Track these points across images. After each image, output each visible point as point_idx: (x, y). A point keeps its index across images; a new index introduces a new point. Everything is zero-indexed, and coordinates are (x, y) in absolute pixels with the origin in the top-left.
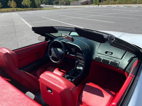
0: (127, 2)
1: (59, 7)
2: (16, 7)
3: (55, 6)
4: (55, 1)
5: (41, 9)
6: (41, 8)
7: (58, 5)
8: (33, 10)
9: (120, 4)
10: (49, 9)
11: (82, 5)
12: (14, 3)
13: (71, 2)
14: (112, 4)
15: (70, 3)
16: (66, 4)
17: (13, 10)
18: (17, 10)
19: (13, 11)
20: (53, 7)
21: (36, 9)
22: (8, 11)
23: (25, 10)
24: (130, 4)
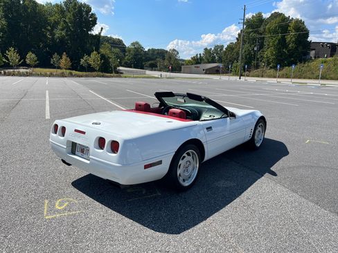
0: (304, 75)
1: (156, 74)
2: (69, 69)
3: (148, 72)
4: (150, 62)
5: (120, 77)
6: (119, 73)
7: (155, 70)
8: (103, 76)
9: (287, 78)
10: (136, 77)
11: (206, 73)
12: (66, 60)
13: (183, 67)
14: (269, 76)
15: (181, 68)
16: (173, 70)
17: (63, 73)
18: (71, 75)
19: (63, 75)
20: (144, 74)
21: (109, 74)
22: (51, 75)
23: (86, 76)
24: (310, 78)
